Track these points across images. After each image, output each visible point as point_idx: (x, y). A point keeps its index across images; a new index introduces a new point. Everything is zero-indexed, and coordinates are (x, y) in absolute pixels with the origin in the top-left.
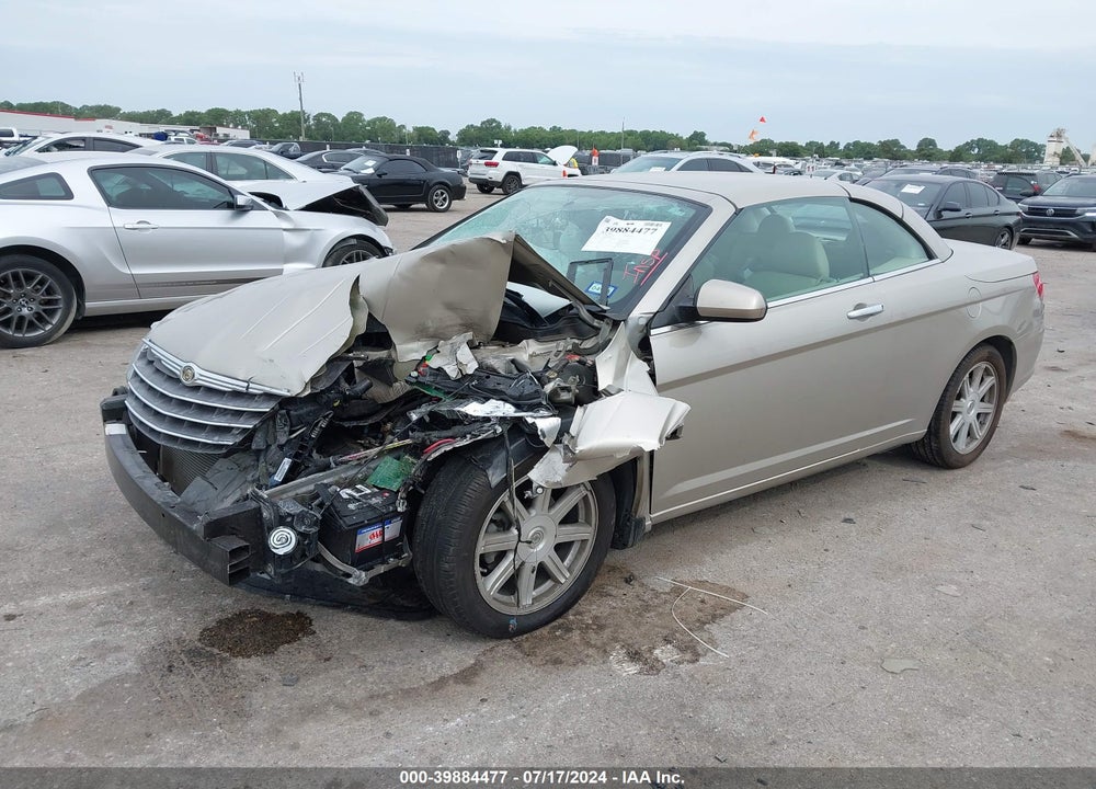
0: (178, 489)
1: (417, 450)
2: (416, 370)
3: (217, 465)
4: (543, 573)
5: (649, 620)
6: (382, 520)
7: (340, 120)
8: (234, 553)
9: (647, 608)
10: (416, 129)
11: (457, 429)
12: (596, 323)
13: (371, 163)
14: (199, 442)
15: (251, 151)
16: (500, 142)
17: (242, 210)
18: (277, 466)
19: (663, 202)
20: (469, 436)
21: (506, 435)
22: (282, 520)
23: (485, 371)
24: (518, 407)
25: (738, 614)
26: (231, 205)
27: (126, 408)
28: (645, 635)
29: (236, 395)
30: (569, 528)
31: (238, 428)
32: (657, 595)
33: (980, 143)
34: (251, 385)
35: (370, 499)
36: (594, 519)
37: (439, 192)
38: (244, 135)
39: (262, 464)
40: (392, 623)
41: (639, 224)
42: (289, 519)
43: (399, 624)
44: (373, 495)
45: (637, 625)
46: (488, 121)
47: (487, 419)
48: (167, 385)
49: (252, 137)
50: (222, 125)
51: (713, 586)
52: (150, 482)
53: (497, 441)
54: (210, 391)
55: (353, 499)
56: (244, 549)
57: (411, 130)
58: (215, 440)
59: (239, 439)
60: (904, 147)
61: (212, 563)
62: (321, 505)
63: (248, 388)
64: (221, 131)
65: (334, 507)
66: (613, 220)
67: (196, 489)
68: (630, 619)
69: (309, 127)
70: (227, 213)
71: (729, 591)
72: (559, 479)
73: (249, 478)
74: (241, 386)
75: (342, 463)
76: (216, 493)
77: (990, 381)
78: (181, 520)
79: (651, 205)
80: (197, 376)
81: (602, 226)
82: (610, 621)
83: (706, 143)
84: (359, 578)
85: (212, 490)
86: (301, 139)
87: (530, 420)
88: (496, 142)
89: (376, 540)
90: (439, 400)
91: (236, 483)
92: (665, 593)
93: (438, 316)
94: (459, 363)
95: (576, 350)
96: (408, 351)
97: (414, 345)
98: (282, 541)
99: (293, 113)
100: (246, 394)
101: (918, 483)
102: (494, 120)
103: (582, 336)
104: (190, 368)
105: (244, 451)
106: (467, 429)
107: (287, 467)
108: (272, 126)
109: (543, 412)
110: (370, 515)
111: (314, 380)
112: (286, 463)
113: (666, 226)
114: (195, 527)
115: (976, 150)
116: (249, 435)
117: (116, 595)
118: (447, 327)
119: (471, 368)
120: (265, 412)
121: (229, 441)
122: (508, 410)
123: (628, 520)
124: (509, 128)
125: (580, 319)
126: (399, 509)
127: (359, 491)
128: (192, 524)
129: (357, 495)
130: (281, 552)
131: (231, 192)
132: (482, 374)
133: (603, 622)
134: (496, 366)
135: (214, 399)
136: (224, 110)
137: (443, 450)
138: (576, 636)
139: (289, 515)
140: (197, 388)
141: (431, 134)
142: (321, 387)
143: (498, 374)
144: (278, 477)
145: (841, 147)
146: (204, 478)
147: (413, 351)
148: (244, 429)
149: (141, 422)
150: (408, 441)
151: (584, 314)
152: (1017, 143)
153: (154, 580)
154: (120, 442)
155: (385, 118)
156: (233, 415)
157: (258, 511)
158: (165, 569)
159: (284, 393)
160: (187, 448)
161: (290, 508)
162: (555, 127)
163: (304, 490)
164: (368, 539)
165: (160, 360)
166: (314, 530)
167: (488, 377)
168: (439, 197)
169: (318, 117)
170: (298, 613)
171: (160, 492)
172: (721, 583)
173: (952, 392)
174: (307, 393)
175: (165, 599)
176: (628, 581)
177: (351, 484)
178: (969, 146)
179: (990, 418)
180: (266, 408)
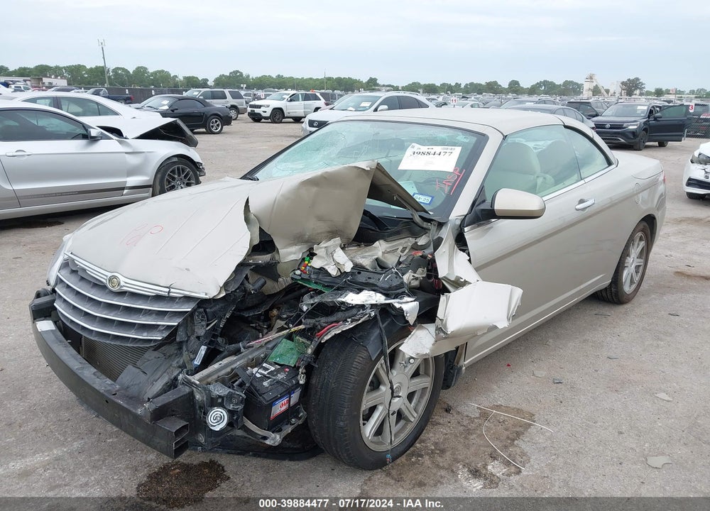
0: (114, 377)
1: (309, 333)
2: (299, 269)
3: (147, 355)
4: (400, 415)
5: (474, 442)
6: (289, 392)
7: (131, 72)
8: (178, 432)
9: (468, 432)
10: (185, 78)
11: (340, 315)
12: (425, 225)
13: (166, 102)
14: (129, 338)
15: (72, 94)
16: (245, 86)
17: (94, 140)
18: (196, 352)
19: (451, 132)
20: (349, 320)
21: (379, 317)
22: (214, 402)
23: (358, 268)
24: (387, 296)
25: (532, 430)
26: (86, 136)
27: (56, 309)
28: (476, 454)
29: (158, 298)
30: (416, 380)
31: (164, 325)
32: (472, 420)
33: (545, 83)
34: (172, 290)
35: (276, 375)
36: (432, 371)
37: (214, 120)
38: (63, 83)
39: (185, 353)
40: (287, 463)
41: (438, 149)
42: (220, 401)
43: (292, 463)
44: (277, 371)
45: (467, 447)
46: (234, 72)
47: (362, 307)
48: (94, 291)
49: (69, 84)
50: (46, 77)
51: (508, 409)
52: (88, 373)
53: (372, 322)
54: (134, 296)
55: (265, 377)
56: (185, 427)
57: (182, 79)
58: (144, 336)
59: (166, 334)
60: (500, 86)
61: (158, 440)
62: (241, 385)
63: (169, 292)
64: (46, 80)
65: (254, 386)
66: (417, 146)
67: (129, 375)
68: (460, 442)
69: (109, 77)
70: (83, 142)
71: (519, 411)
72: (428, 351)
73: (175, 364)
74: (163, 291)
75: (249, 347)
76: (146, 377)
77: (642, 244)
78: (125, 406)
79: (443, 134)
80: (122, 284)
81: (409, 151)
82: (446, 445)
83: (378, 85)
84: (274, 439)
85: (143, 375)
86: (106, 85)
87: (397, 306)
88: (242, 85)
89: (284, 408)
90: (321, 292)
91: (162, 369)
92: (477, 418)
93: (312, 226)
94: (337, 264)
95: (415, 247)
96: (289, 253)
97: (294, 249)
98: (217, 419)
99: (97, 68)
100: (168, 297)
101: (606, 316)
102: (238, 71)
103: (416, 235)
104: (115, 277)
105: (170, 343)
106: (347, 314)
107: (203, 353)
108: (82, 76)
109: (407, 299)
110: (281, 389)
111: (226, 284)
112: (203, 350)
113: (458, 150)
114: (139, 411)
115: (543, 87)
116: (174, 331)
117: (57, 459)
118: (318, 234)
119: (348, 267)
120: (187, 312)
121: (158, 337)
122: (379, 299)
123: (452, 369)
124: (249, 76)
125: (414, 222)
126: (301, 382)
127: (266, 369)
128: (136, 409)
129: (266, 373)
130: (217, 429)
131: (85, 127)
132: (355, 271)
133: (442, 447)
134: (364, 264)
135: (140, 302)
136: (47, 66)
137: (333, 334)
138: (426, 460)
139: (220, 397)
140: (122, 294)
141: (196, 81)
142: (232, 289)
143: (367, 270)
144: (197, 362)
145: (462, 86)
146: (135, 365)
147: (291, 253)
148: (168, 326)
149: (72, 321)
150: (302, 327)
151: (417, 219)
152: (566, 83)
153: (85, 443)
154: (53, 337)
155: (163, 71)
156: (157, 314)
157: (191, 394)
158: (92, 432)
159: (203, 296)
160: (118, 343)
161: (220, 390)
162: (279, 75)
163: (223, 372)
164: (279, 408)
165: (85, 270)
166: (240, 407)
167: (359, 273)
168: (214, 123)
169: (116, 70)
170: (211, 461)
171: (101, 383)
172: (512, 405)
173: (625, 254)
174: (222, 295)
175: (99, 460)
176: (448, 410)
177: (258, 363)
178: (539, 84)
179: (641, 268)
180: (187, 308)
